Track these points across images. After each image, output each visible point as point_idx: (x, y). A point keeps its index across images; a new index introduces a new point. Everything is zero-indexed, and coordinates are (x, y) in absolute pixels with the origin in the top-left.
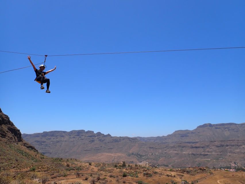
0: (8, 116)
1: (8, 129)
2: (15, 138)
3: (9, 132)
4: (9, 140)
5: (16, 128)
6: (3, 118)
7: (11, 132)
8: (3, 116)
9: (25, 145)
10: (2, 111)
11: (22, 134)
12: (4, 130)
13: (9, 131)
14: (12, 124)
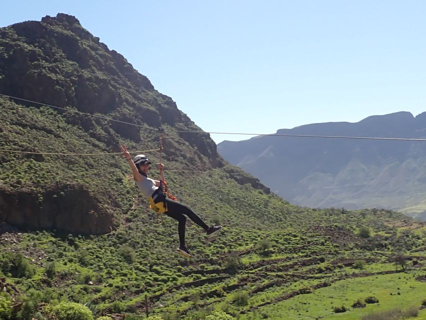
0: (171, 98)
1: (181, 135)
2: (200, 158)
3: (184, 144)
4: (188, 166)
5: (200, 129)
6: (160, 105)
7: (187, 143)
8: (160, 101)
9: (232, 177)
10: (153, 87)
11: (217, 144)
12: (170, 140)
13: (182, 141)
14: (187, 121)
